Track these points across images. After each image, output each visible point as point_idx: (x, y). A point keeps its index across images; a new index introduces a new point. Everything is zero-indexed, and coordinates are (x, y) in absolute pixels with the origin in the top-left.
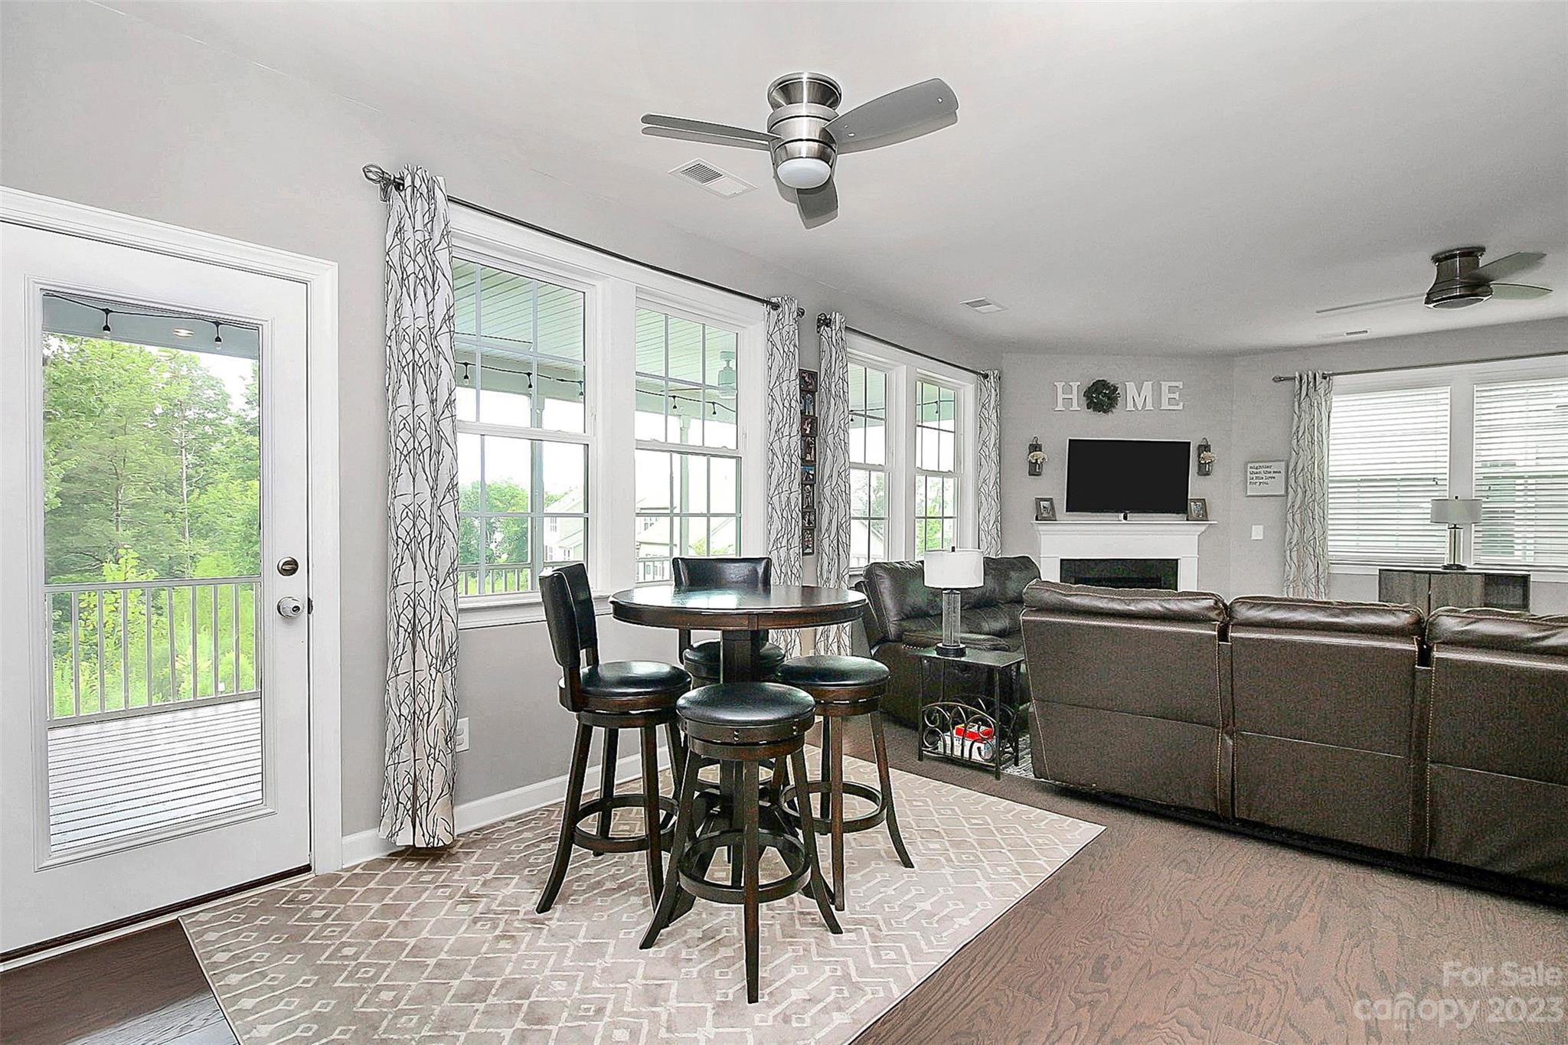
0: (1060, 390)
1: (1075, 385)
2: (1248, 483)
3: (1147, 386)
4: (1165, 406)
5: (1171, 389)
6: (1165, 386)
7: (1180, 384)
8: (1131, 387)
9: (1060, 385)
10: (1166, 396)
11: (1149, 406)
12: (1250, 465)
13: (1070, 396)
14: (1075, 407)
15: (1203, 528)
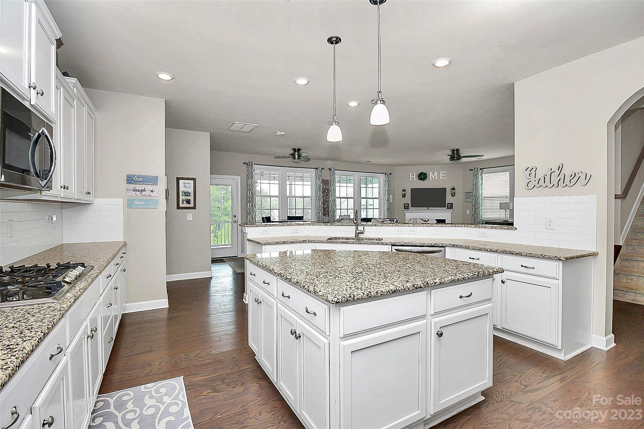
0: (411, 175)
1: (415, 173)
2: (466, 198)
3: (436, 173)
4: (441, 178)
5: (443, 174)
6: (441, 173)
7: (446, 172)
8: (431, 174)
10: (441, 175)
11: (436, 178)
12: (466, 193)
13: (414, 177)
14: (415, 180)
15: (452, 211)
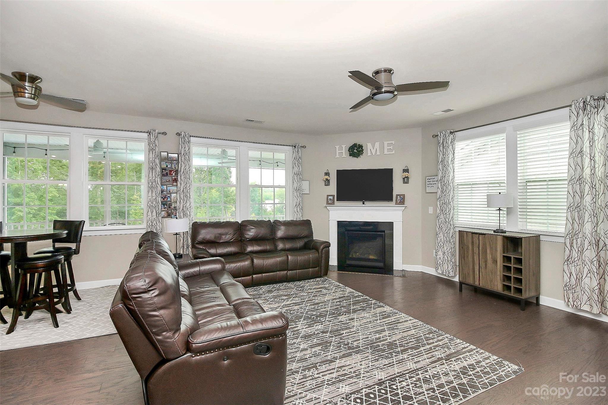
0: (337, 150)
1: (344, 146)
2: (427, 187)
3: (377, 145)
4: (386, 152)
5: (389, 145)
6: (386, 143)
7: (393, 142)
8: (369, 146)
9: (337, 147)
10: (386, 148)
11: (378, 153)
12: (427, 178)
13: (342, 152)
14: (344, 156)
15: (404, 209)
